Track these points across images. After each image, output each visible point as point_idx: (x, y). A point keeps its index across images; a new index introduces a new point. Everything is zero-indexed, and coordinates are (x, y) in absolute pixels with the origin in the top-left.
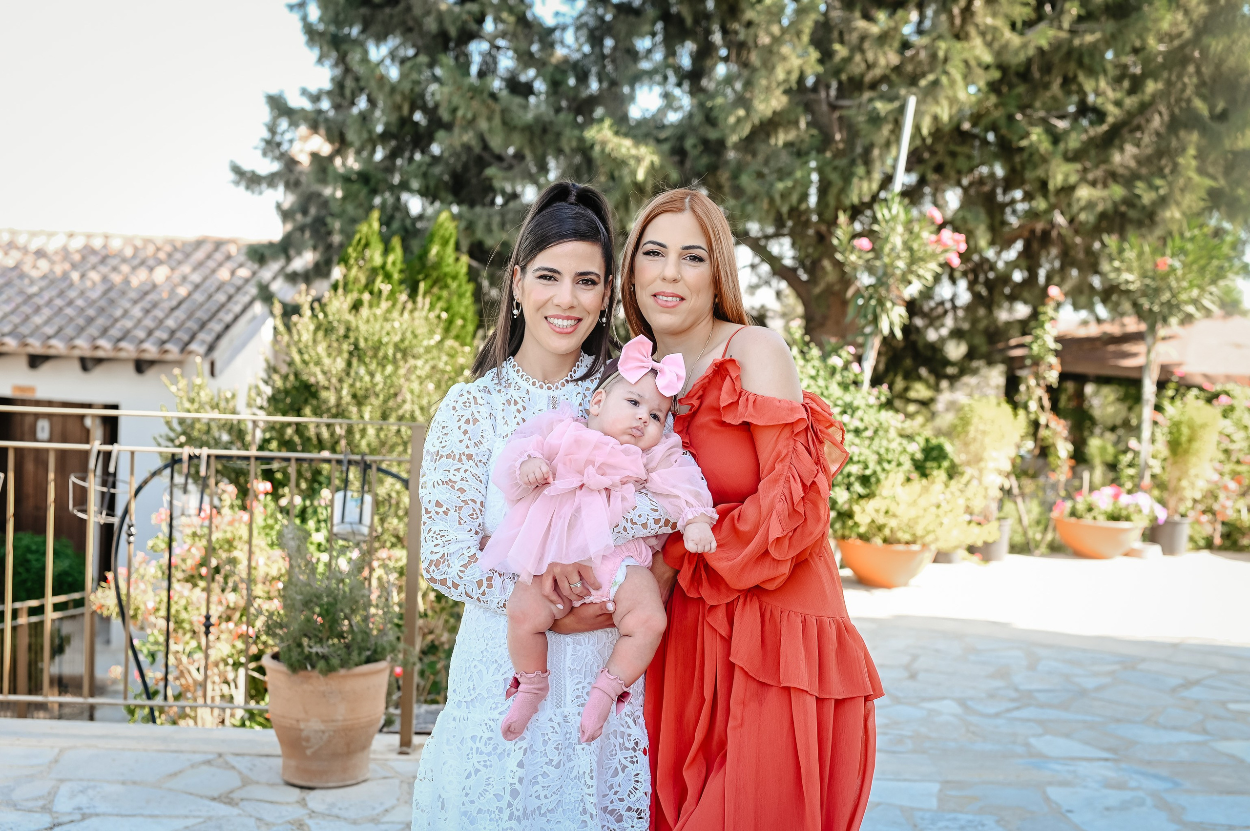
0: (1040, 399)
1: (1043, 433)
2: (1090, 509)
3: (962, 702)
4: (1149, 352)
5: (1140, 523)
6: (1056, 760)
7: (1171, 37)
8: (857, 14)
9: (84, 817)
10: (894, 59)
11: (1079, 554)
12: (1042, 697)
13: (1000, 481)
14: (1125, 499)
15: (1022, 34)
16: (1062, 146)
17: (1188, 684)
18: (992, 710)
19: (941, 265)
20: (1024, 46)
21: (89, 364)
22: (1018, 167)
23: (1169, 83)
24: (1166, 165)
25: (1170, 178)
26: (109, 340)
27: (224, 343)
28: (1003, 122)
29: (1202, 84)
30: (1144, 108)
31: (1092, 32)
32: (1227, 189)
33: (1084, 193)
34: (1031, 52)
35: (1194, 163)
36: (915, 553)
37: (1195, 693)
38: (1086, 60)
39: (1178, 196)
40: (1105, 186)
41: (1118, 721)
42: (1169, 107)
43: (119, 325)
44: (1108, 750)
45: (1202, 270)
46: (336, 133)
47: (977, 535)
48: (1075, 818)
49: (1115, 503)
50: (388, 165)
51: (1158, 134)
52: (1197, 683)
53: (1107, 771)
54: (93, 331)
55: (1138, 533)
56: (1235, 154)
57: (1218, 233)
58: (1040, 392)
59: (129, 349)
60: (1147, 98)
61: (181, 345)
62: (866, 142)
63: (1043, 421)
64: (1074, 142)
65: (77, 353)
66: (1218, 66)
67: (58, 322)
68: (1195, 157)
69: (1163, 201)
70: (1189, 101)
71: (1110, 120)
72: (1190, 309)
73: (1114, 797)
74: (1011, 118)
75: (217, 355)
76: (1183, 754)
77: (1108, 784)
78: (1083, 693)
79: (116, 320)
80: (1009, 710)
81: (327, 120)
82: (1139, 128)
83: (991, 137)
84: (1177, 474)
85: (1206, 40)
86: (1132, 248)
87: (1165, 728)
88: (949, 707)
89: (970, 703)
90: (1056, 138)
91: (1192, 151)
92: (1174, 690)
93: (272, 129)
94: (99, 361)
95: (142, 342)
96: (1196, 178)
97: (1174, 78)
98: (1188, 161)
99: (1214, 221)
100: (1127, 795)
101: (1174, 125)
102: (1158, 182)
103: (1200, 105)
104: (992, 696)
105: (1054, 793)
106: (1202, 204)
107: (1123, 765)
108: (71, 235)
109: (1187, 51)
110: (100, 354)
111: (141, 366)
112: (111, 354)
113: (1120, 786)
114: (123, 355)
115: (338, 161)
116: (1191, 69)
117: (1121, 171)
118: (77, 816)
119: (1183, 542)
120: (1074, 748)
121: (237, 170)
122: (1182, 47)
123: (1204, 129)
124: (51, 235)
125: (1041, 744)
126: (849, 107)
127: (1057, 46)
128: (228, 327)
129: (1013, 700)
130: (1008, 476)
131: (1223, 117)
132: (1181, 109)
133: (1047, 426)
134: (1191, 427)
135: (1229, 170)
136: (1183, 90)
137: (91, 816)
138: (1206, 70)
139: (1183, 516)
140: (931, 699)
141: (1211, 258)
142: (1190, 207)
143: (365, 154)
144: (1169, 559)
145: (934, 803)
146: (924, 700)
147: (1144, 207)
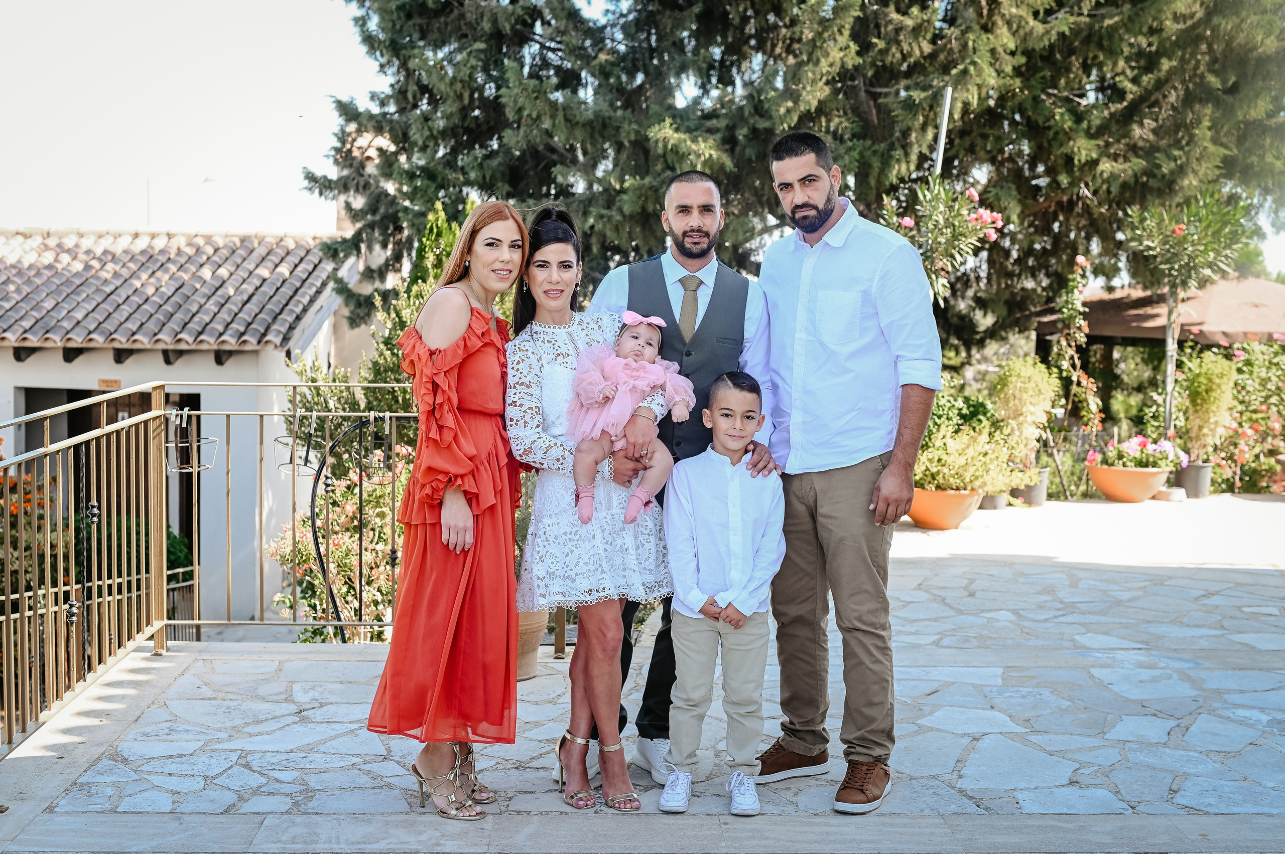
0: (1072, 358)
1: (1074, 389)
2: (1120, 456)
3: (1015, 612)
4: (1170, 313)
5: (1165, 469)
6: (1098, 650)
7: (1184, 18)
8: (892, 8)
9: (322, 705)
10: (927, 48)
11: (1110, 498)
12: (1083, 607)
13: (1037, 433)
14: (1150, 448)
15: (1044, 22)
16: (1085, 125)
17: (1209, 594)
18: (1043, 617)
19: (980, 240)
20: (1047, 32)
21: (172, 357)
22: (1045, 144)
23: (1182, 60)
24: (1183, 137)
25: (1186, 149)
26: (190, 334)
27: (297, 332)
28: (1028, 105)
29: (1215, 61)
30: (1160, 84)
31: (1111, 17)
32: (1240, 157)
33: (1106, 166)
34: (1054, 37)
35: (1209, 134)
36: (965, 496)
37: (1215, 600)
38: (1105, 43)
39: (1195, 165)
40: (1126, 159)
41: (1149, 622)
42: (1183, 82)
43: (196, 319)
44: (1141, 642)
45: (1217, 234)
46: (400, 133)
47: (1019, 480)
48: (1114, 688)
49: (1142, 452)
50: (450, 162)
51: (1174, 108)
52: (1217, 593)
53: (1142, 657)
54: (174, 325)
55: (1164, 477)
56: (1247, 124)
57: (1233, 199)
58: (1071, 352)
59: (210, 341)
60: (1162, 74)
61: (258, 335)
62: (903, 126)
63: (1075, 378)
64: (1096, 119)
65: (161, 346)
66: (1229, 44)
67: (139, 317)
68: (1210, 129)
69: (1181, 170)
70: (1202, 77)
71: (1130, 97)
72: (1207, 272)
73: (1146, 674)
74: (1036, 100)
75: (291, 344)
76: (1204, 644)
77: (1141, 665)
78: (1119, 603)
79: (194, 315)
80: (1055, 617)
81: (391, 121)
82: (1156, 103)
83: (1017, 117)
84: (1198, 422)
85: (1216, 20)
86: (1152, 216)
87: (1189, 626)
88: (1005, 616)
89: (1022, 613)
90: (1078, 116)
91: (1206, 123)
92: (1196, 599)
93: (343, 137)
94: (180, 353)
95: (221, 334)
96: (1212, 148)
97: (1187, 56)
98: (1203, 132)
99: (1227, 188)
100: (1157, 672)
101: (1189, 100)
102: (1176, 153)
103: (1213, 80)
104: (1041, 607)
105: (1096, 672)
106: (1217, 172)
107: (1154, 653)
108: (136, 236)
109: (1200, 30)
110: (183, 346)
111: (220, 357)
112: (193, 347)
113: (1152, 667)
114: (204, 347)
115: (403, 158)
116: (1204, 47)
117: (1141, 144)
118: (316, 705)
119: (1207, 485)
120: (1113, 642)
121: (311, 177)
122: (1194, 27)
123: (1217, 103)
124: (117, 236)
125: (1084, 640)
126: (886, 95)
127: (1076, 31)
128: (298, 318)
129: (1059, 610)
130: (1044, 429)
131: (1233, 90)
132: (1195, 84)
133: (1079, 384)
134: (1210, 380)
135: (1241, 140)
136: (1197, 67)
137: (326, 704)
138: (1218, 47)
139: (1206, 461)
140: (989, 611)
141: (1225, 224)
142: (1206, 174)
143: (429, 151)
144: (1193, 501)
145: (1000, 682)
146: (983, 611)
147: (1164, 176)
